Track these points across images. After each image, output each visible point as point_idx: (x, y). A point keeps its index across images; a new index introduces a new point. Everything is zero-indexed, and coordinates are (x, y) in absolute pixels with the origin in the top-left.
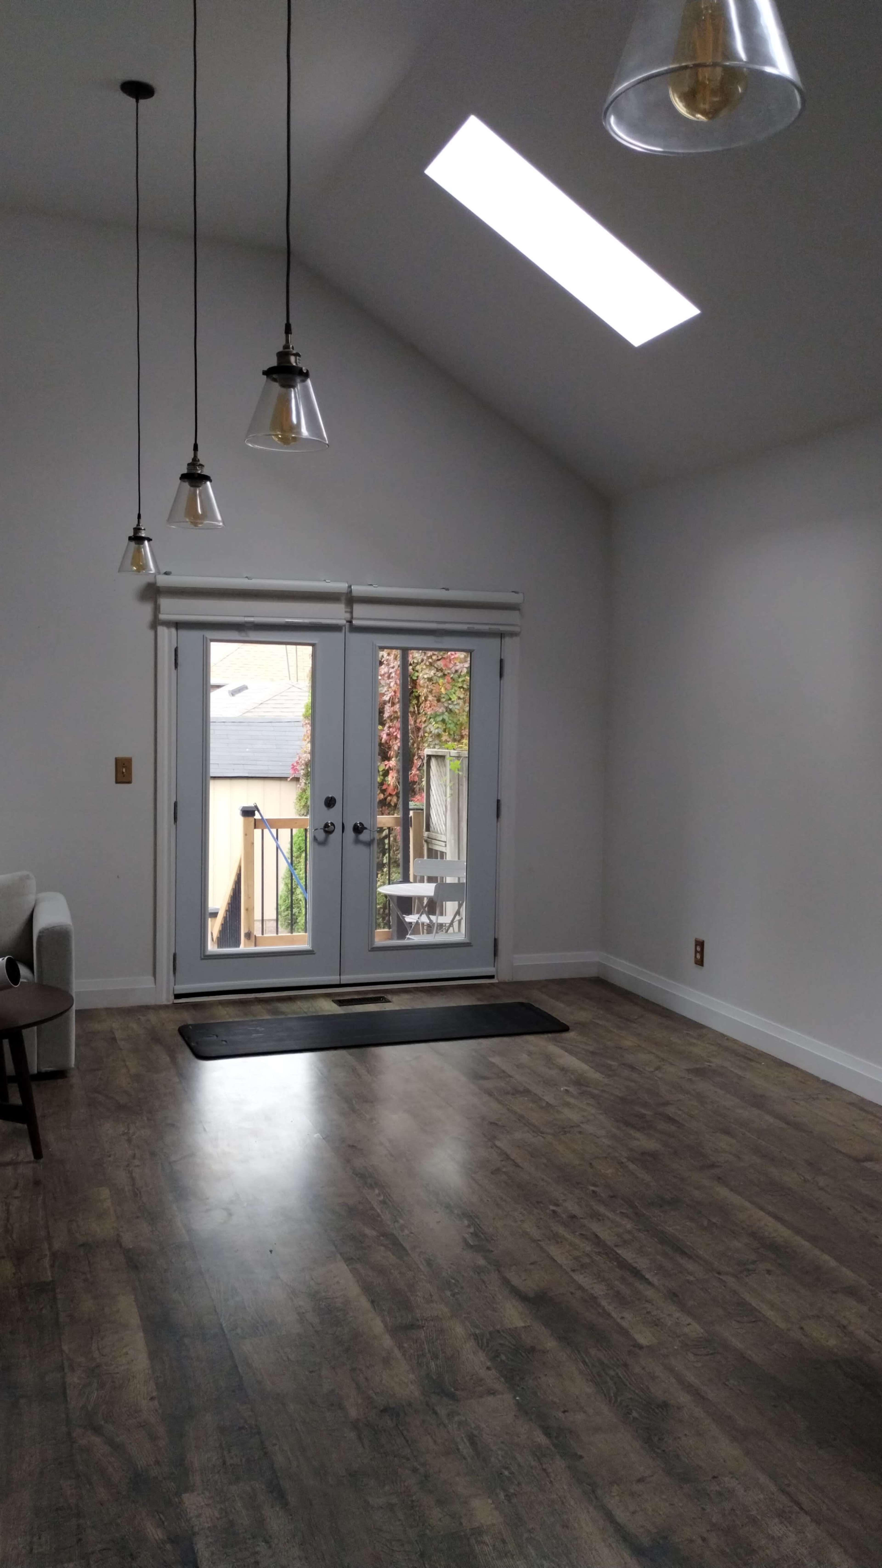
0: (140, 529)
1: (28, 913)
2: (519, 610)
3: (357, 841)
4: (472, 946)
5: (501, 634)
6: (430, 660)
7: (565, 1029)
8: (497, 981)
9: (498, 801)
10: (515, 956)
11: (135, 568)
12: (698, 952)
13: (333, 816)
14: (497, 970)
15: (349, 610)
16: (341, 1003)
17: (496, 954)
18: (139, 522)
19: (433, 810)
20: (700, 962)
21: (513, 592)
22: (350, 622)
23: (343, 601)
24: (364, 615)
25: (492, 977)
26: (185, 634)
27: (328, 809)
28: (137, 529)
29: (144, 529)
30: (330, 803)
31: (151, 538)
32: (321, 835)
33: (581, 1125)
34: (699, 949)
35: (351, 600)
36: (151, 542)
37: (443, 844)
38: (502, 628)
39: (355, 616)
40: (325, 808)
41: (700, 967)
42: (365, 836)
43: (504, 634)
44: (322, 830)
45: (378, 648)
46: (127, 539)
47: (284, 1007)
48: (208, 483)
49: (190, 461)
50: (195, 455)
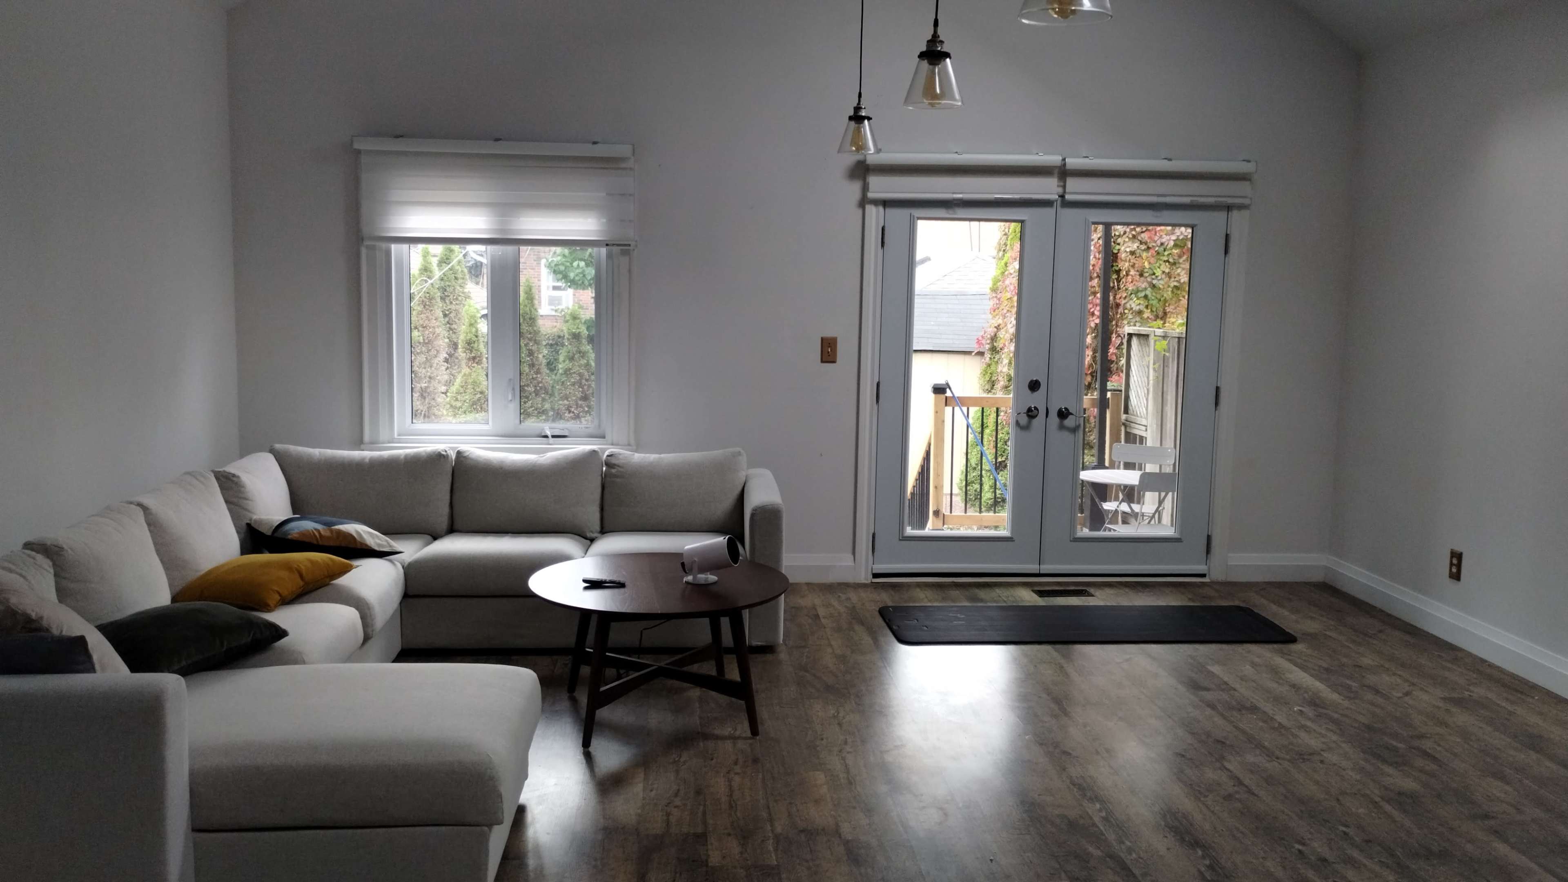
0: (861, 108)
1: (740, 489)
2: (1250, 180)
3: (1062, 427)
4: (1182, 542)
5: (1228, 207)
6: (1134, 233)
7: (1290, 639)
8: (1209, 581)
9: (1218, 389)
10: (1230, 555)
11: (854, 148)
12: (1454, 565)
13: (1037, 400)
14: (1209, 569)
15: (1062, 184)
16: (1041, 594)
17: (1208, 551)
18: (859, 101)
19: (1133, 391)
20: (1456, 576)
21: (1244, 160)
22: (1062, 197)
23: (1056, 175)
24: (1077, 189)
25: (1204, 576)
26: (892, 212)
27: (1032, 393)
28: (858, 109)
29: (865, 108)
30: (1034, 386)
31: (871, 117)
32: (1024, 420)
33: (1322, 753)
34: (1455, 561)
35: (1063, 173)
36: (871, 121)
37: (1144, 428)
38: (1230, 201)
39: (1069, 188)
40: (1029, 392)
41: (1455, 581)
42: (1069, 422)
43: (1232, 207)
44: (1025, 415)
45: (1091, 223)
46: (848, 118)
47: (982, 593)
48: (948, 60)
49: (930, 38)
50: (935, 31)
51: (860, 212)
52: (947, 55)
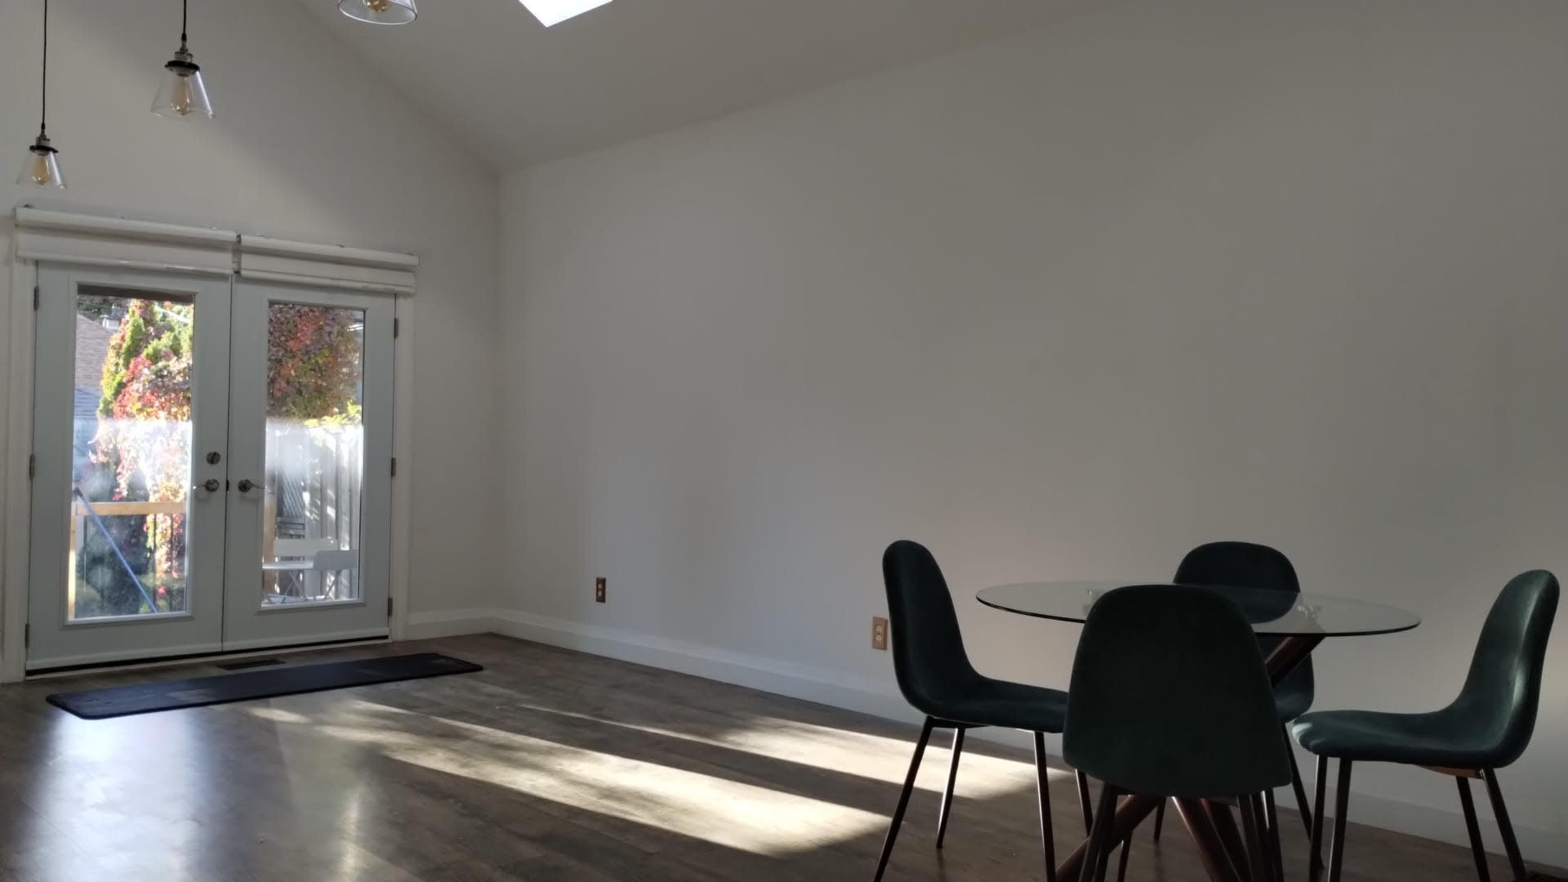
0: (45, 139)
2: (413, 272)
3: (243, 499)
4: (365, 606)
8: (390, 641)
9: (393, 460)
10: (408, 615)
11: (37, 178)
12: (600, 590)
13: (216, 473)
14: (391, 630)
15: (237, 260)
16: (228, 667)
17: (390, 613)
18: (43, 132)
20: (602, 599)
21: (408, 254)
22: (237, 272)
23: (231, 251)
24: (252, 265)
25: (386, 637)
26: (46, 273)
27: (211, 466)
28: (41, 139)
29: (50, 140)
30: (213, 458)
32: (202, 493)
34: (600, 586)
35: (239, 250)
36: (56, 154)
38: (398, 289)
39: (243, 265)
40: (208, 465)
41: (602, 603)
42: (251, 494)
43: (398, 294)
44: (204, 488)
46: (30, 148)
48: (198, 73)
50: (184, 45)
51: (5, 270)
52: (195, 68)
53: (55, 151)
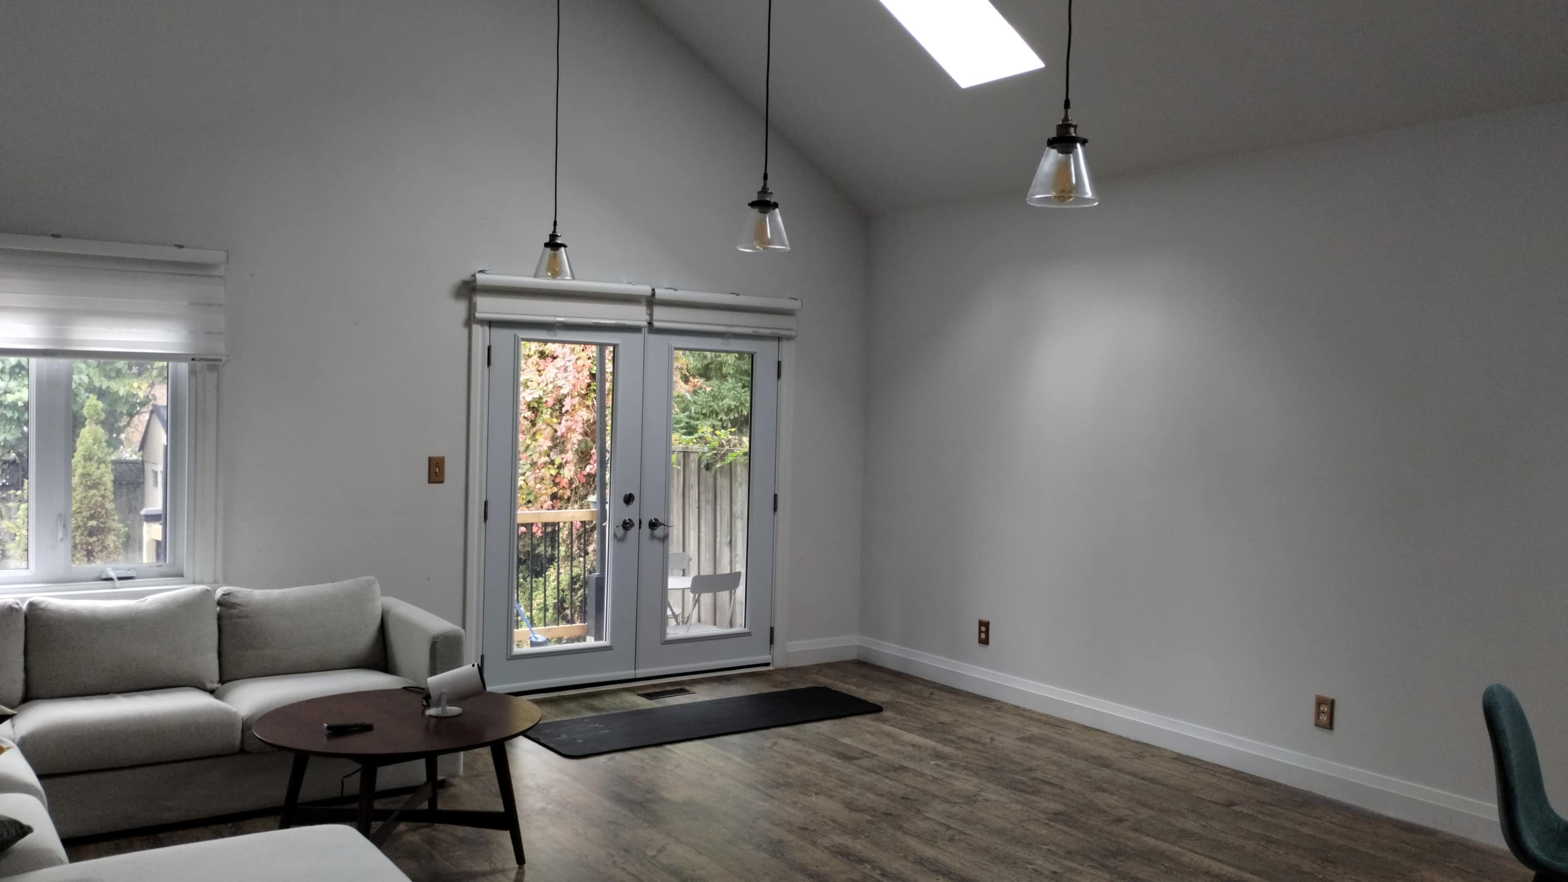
0: (557, 236)
1: (379, 619)
2: (796, 315)
3: (653, 537)
4: (750, 635)
5: (779, 338)
7: (877, 708)
8: (774, 669)
9: (776, 496)
10: (789, 643)
11: (549, 274)
12: (983, 632)
13: (631, 512)
14: (772, 657)
15: (649, 312)
16: (649, 696)
17: (772, 641)
18: (555, 229)
20: (985, 642)
21: (792, 298)
22: (650, 323)
23: (645, 303)
24: (663, 317)
25: (768, 664)
26: (498, 333)
27: (627, 506)
28: (553, 236)
30: (629, 499)
32: (621, 532)
34: (983, 629)
35: (651, 301)
38: (780, 332)
39: (655, 317)
40: (624, 505)
41: (986, 645)
42: (659, 532)
43: (782, 338)
44: (623, 527)
45: (673, 349)
47: (596, 702)
48: (777, 210)
49: (760, 189)
50: (765, 184)
51: (465, 331)
52: (775, 205)
53: (565, 246)
